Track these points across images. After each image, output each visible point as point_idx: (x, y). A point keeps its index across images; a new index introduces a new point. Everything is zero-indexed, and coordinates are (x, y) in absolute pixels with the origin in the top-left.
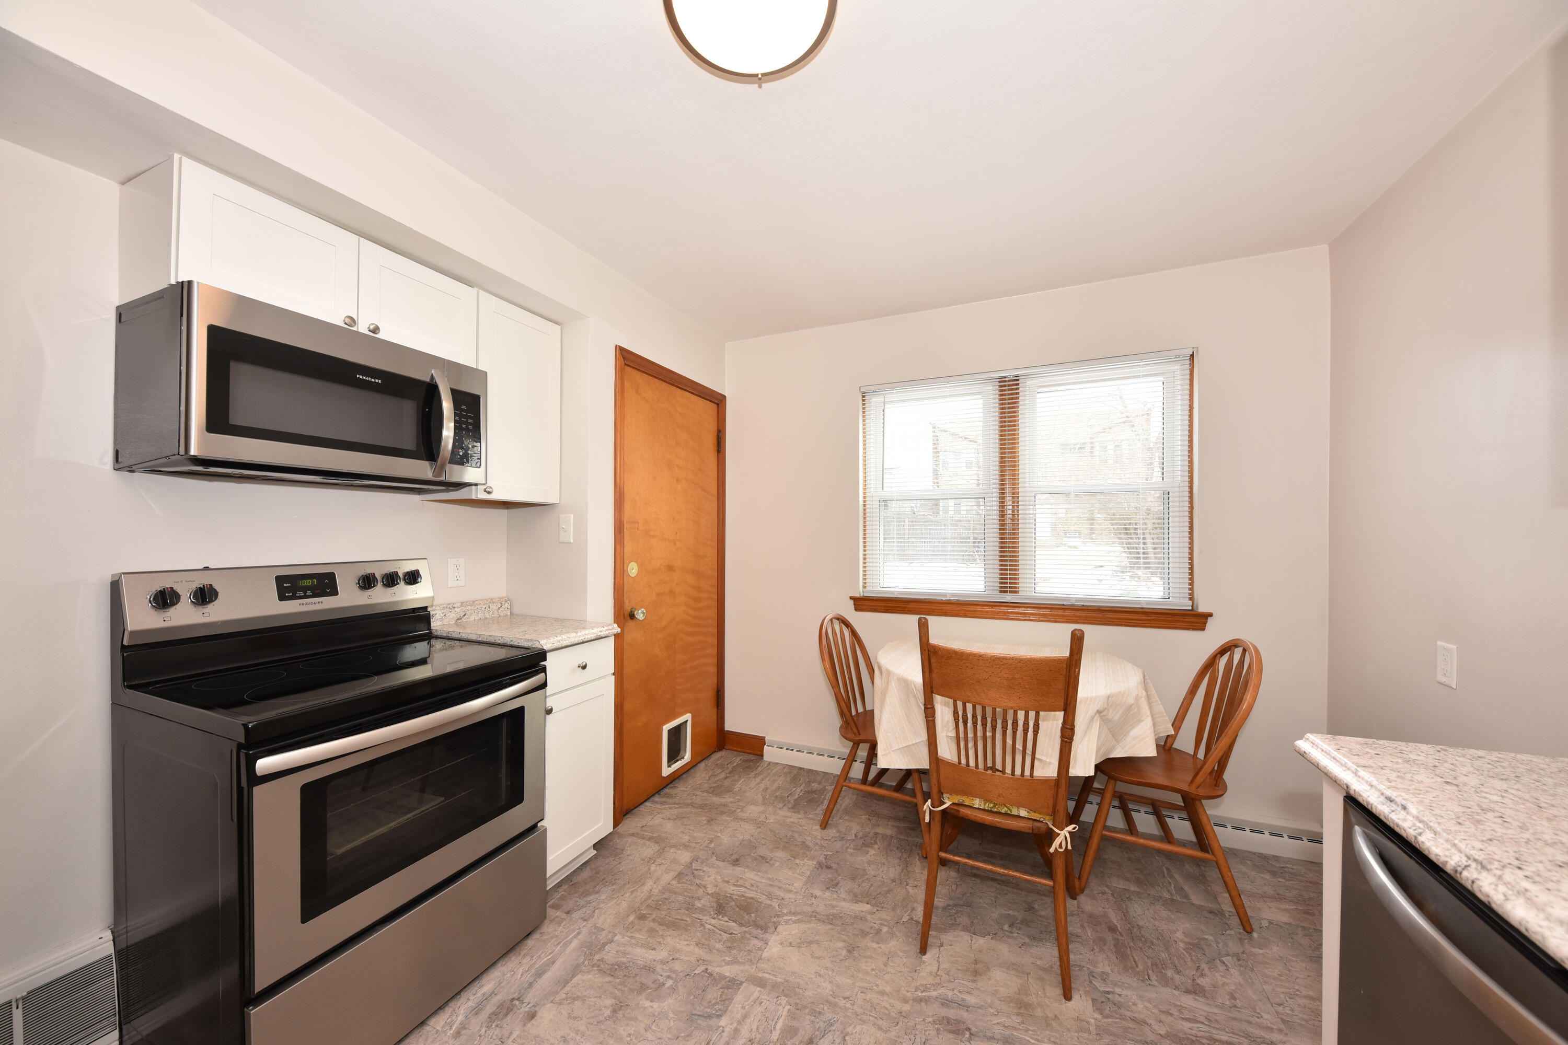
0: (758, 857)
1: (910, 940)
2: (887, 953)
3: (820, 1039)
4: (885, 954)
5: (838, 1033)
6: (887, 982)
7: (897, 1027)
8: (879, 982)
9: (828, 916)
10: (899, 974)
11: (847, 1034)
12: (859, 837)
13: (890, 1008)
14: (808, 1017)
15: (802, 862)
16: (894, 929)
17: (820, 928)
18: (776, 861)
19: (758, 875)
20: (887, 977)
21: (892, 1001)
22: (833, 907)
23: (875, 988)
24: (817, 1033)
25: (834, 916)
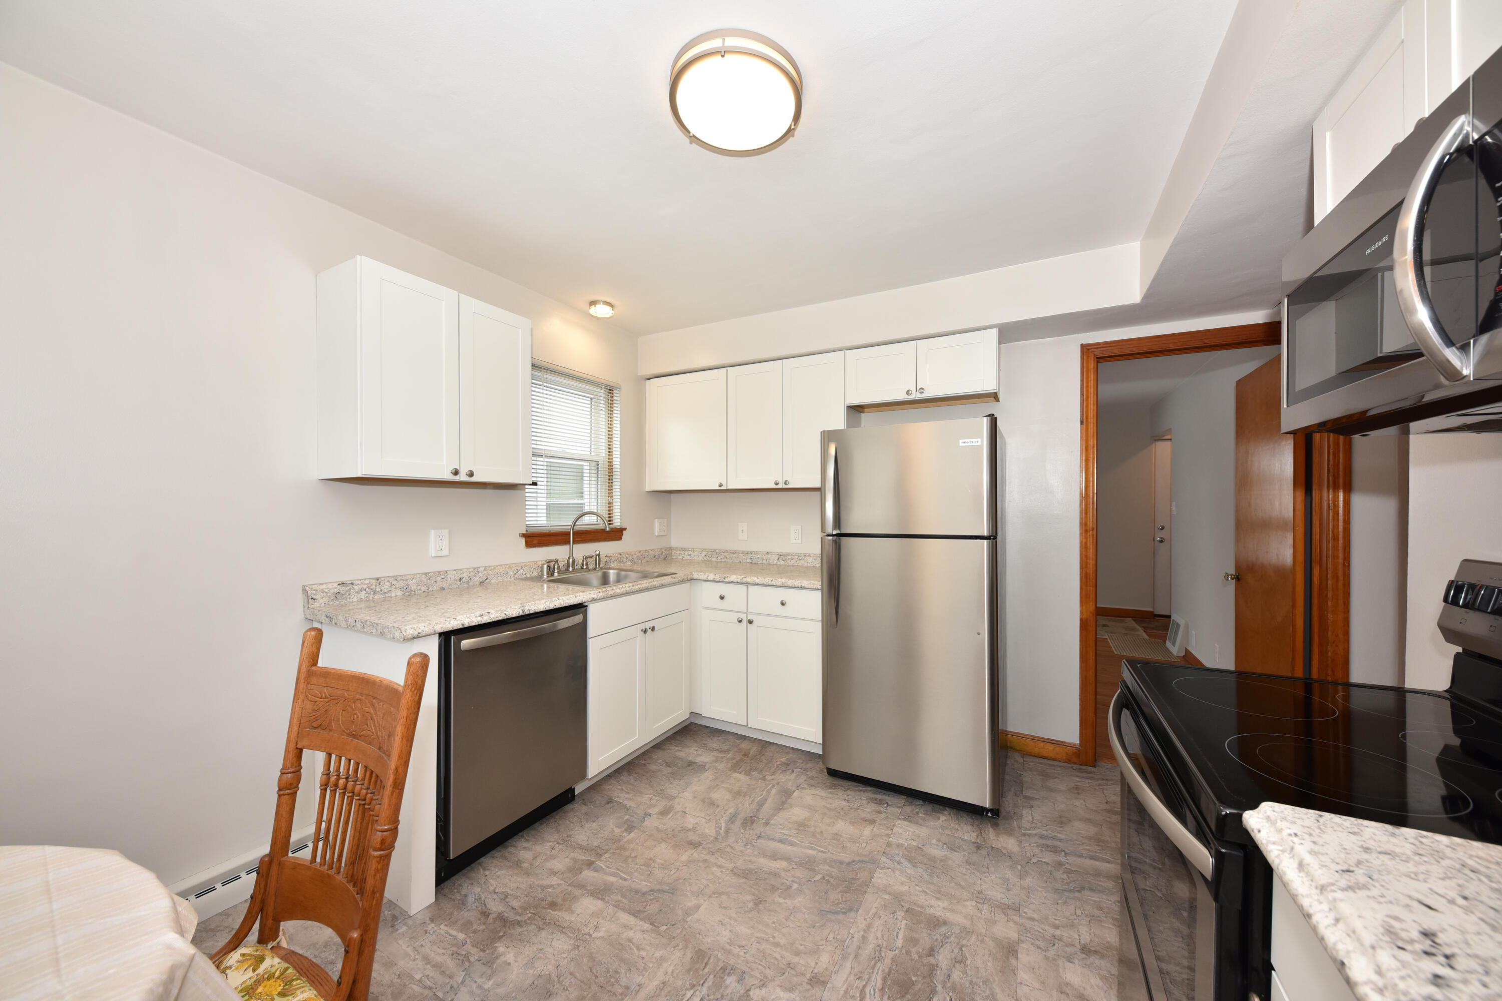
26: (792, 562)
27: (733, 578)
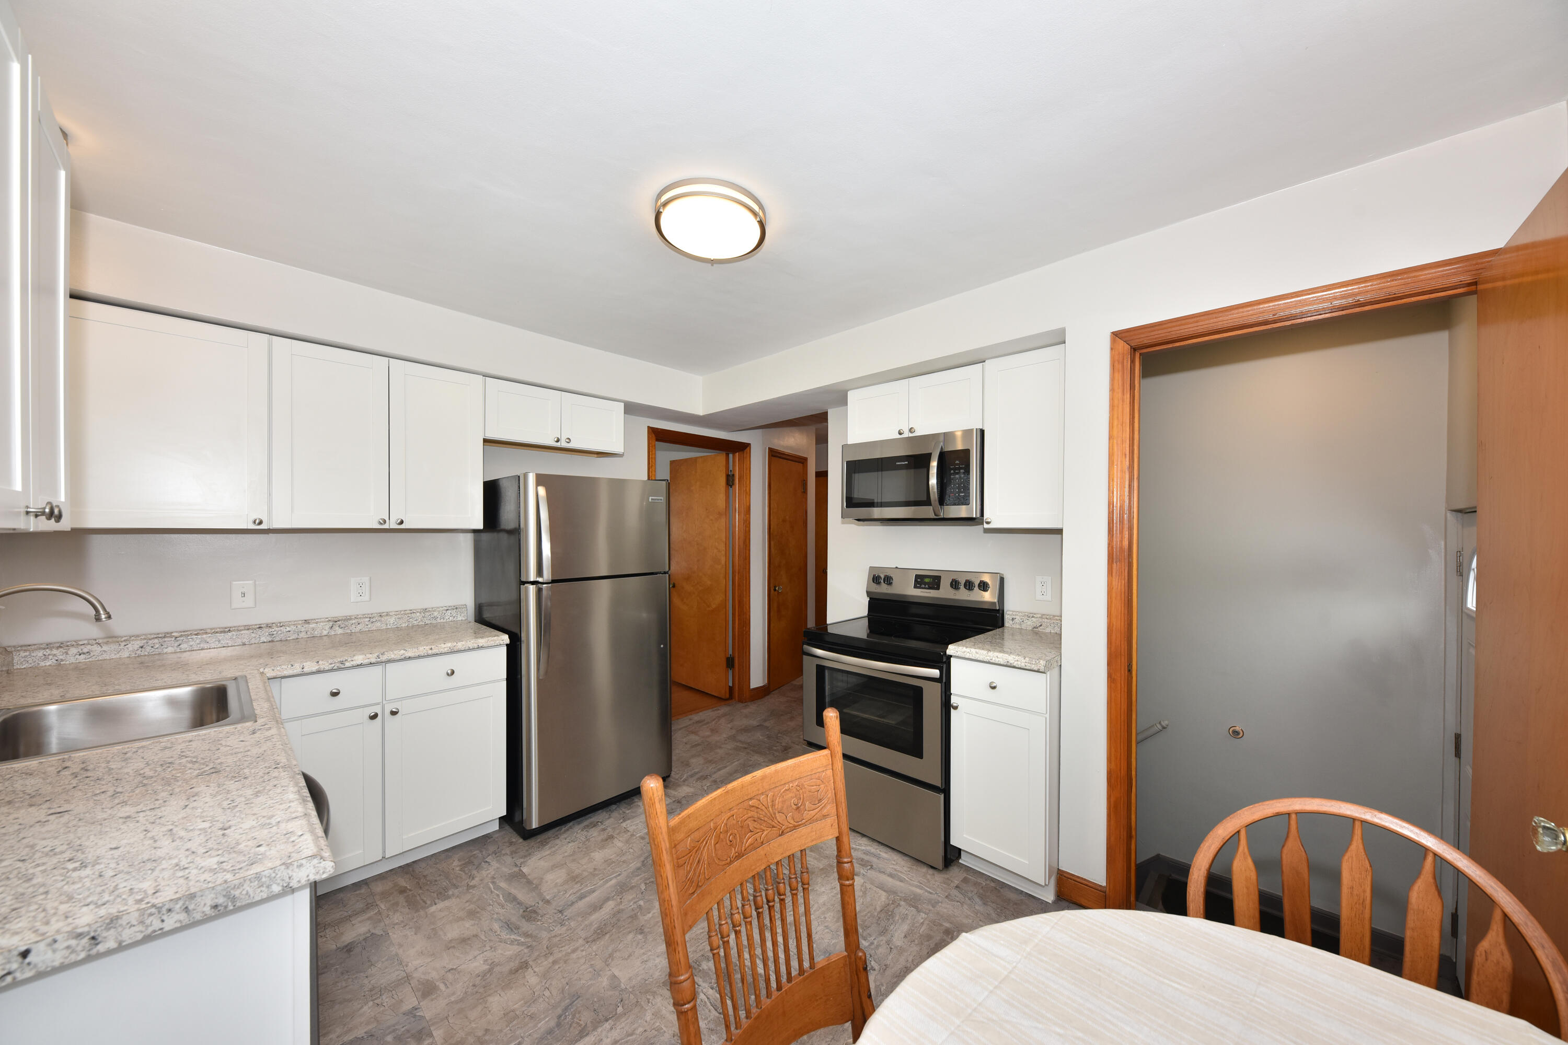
26: (359, 627)
27: (359, 659)
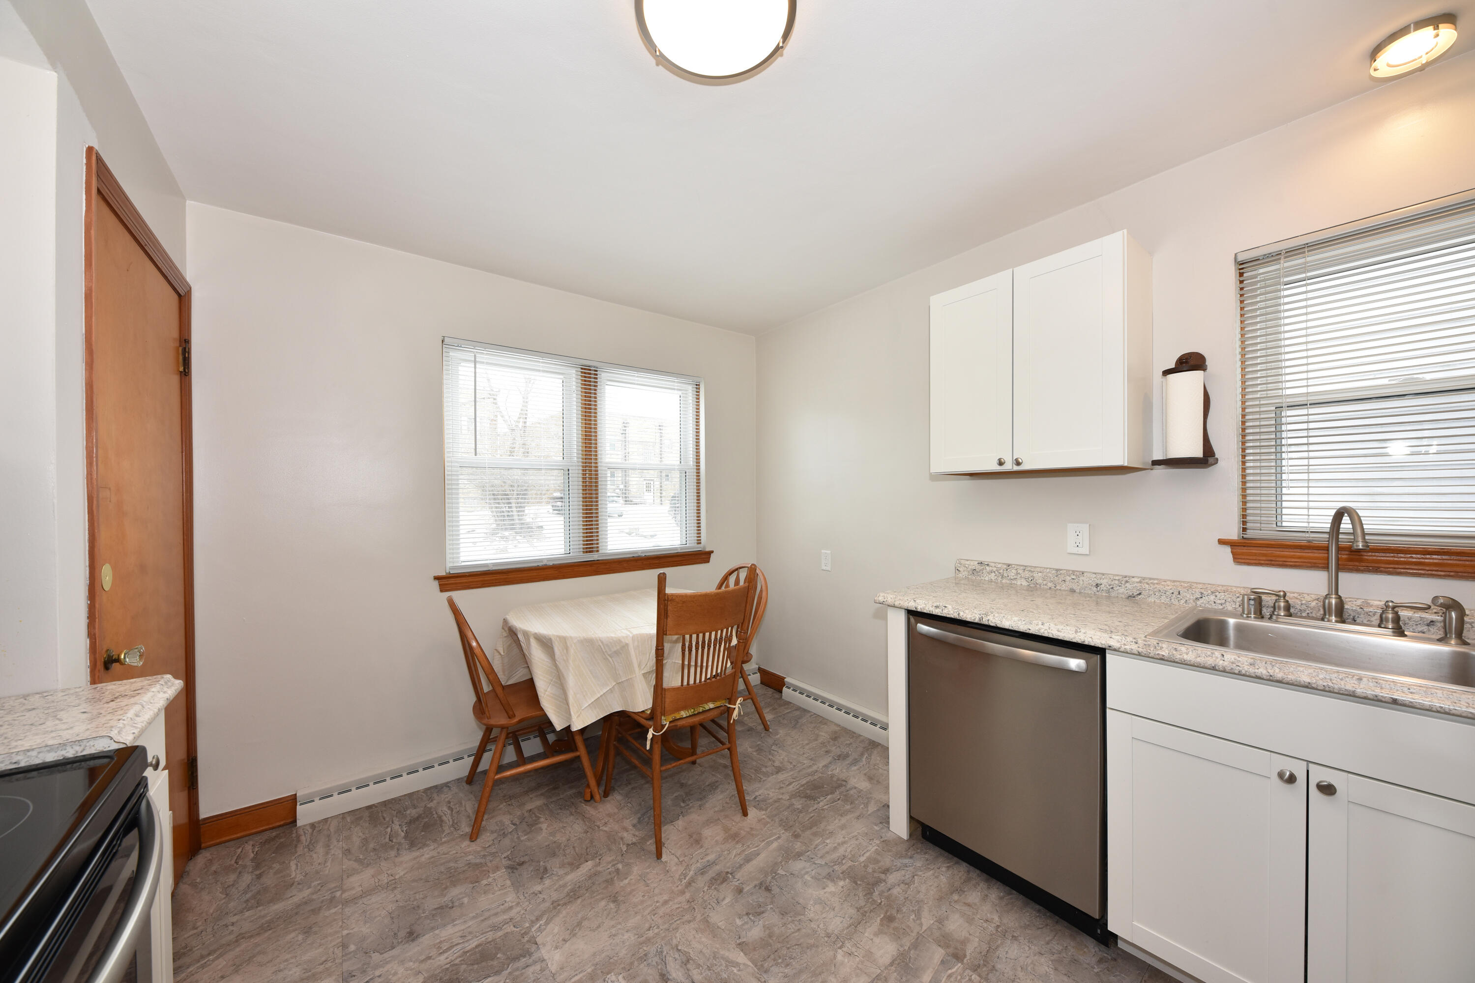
0: (434, 912)
1: (643, 857)
2: (639, 878)
3: (666, 968)
4: (639, 880)
5: (671, 952)
6: (661, 894)
7: (696, 911)
8: (656, 899)
9: (568, 895)
10: (661, 882)
11: (677, 946)
12: (517, 823)
13: (680, 905)
14: (642, 966)
15: (490, 880)
16: (626, 861)
17: (572, 909)
18: (459, 899)
19: (456, 924)
20: (657, 891)
21: (676, 901)
22: (564, 886)
23: (658, 904)
24: (659, 967)
25: (573, 890)
